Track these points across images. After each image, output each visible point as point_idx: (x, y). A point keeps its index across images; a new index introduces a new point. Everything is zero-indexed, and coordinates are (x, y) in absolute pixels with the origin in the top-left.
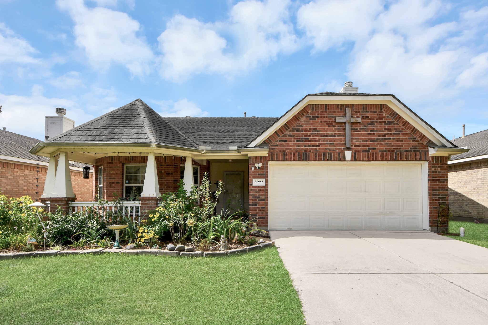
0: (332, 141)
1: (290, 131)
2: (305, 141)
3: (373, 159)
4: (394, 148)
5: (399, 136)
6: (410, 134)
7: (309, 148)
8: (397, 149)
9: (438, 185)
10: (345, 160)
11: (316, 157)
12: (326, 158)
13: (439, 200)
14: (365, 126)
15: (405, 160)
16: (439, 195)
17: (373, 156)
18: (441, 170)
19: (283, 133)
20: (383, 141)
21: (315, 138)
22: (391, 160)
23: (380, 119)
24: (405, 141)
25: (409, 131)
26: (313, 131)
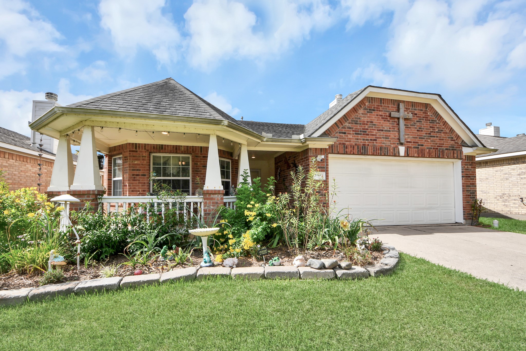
0: (387, 136)
1: (349, 123)
2: (364, 134)
3: (422, 155)
4: (438, 146)
5: (441, 135)
6: (449, 133)
7: (367, 141)
8: (440, 146)
9: (469, 181)
10: (399, 156)
11: (374, 151)
12: (383, 152)
13: (470, 195)
14: (414, 123)
15: (446, 157)
16: (470, 191)
17: (422, 153)
18: (472, 167)
19: (342, 125)
20: (429, 139)
21: (372, 132)
22: (435, 157)
23: (426, 118)
24: (445, 140)
25: (448, 131)
26: (370, 125)
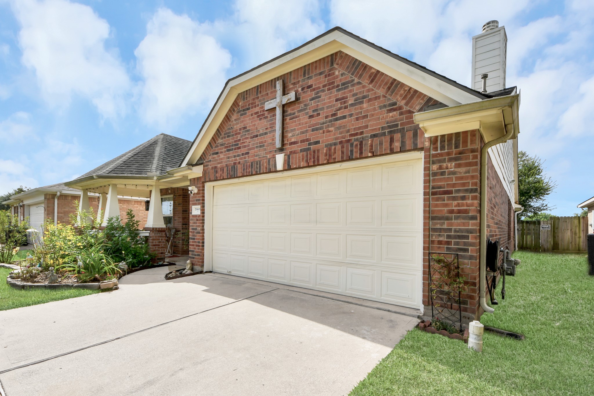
0: (262, 142)
1: (222, 139)
2: (235, 149)
3: (314, 162)
4: (351, 135)
5: (361, 108)
6: (384, 96)
7: (238, 158)
8: (356, 134)
9: (446, 205)
10: (276, 171)
11: (244, 170)
12: (254, 170)
13: (448, 243)
14: (305, 105)
15: (370, 155)
16: (450, 230)
17: (314, 158)
18: (458, 166)
19: (215, 143)
20: (332, 125)
21: (244, 143)
22: (343, 161)
23: (330, 84)
24: (372, 115)
25: (381, 92)
26: (243, 132)
